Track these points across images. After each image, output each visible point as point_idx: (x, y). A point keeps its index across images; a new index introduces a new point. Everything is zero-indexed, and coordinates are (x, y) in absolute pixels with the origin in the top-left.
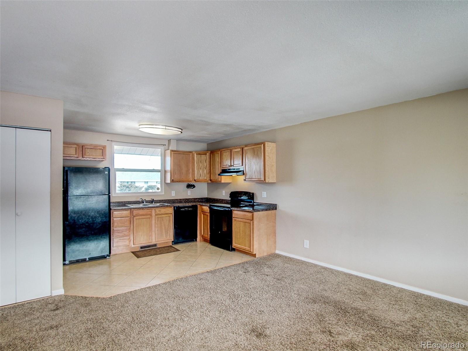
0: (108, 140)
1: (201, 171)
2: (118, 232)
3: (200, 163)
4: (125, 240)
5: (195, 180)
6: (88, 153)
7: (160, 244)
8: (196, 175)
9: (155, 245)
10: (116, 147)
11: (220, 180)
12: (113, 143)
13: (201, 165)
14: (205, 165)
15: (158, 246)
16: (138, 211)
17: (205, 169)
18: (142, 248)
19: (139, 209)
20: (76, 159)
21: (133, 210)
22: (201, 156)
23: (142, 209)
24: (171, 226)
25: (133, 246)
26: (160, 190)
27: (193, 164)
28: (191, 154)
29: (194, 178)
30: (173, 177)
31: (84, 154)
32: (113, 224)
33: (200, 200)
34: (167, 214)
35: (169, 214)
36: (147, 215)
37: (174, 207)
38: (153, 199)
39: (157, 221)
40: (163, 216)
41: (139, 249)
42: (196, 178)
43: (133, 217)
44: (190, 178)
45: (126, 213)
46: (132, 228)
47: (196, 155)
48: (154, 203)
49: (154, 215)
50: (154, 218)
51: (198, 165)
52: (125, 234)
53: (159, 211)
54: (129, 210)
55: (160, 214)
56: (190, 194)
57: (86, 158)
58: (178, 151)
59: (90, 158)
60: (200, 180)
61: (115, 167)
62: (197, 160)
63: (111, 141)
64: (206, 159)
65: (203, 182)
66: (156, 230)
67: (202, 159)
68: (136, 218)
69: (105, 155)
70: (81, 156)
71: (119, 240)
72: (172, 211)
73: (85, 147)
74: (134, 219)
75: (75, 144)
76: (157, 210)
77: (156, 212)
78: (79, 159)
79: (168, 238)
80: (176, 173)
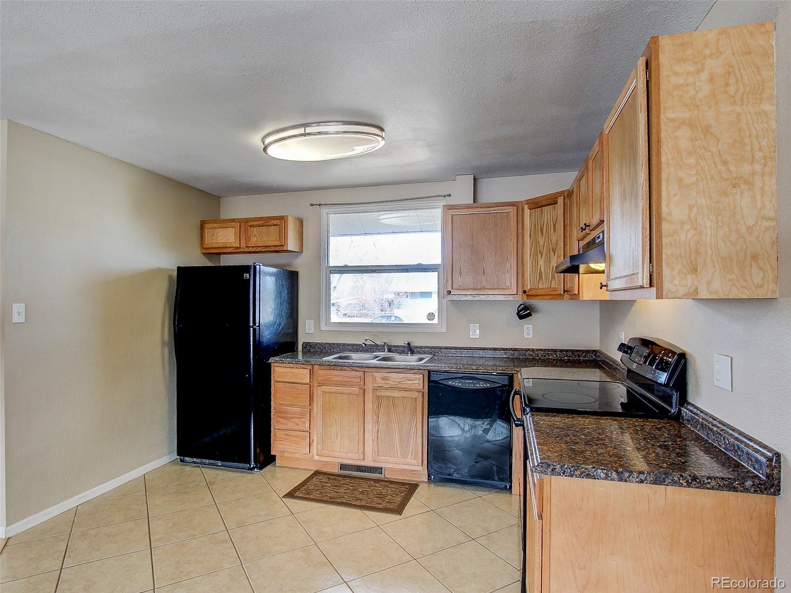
0: (312, 205)
1: (541, 262)
2: (284, 415)
3: (539, 233)
4: (297, 439)
5: (524, 292)
6: (255, 236)
7: (392, 470)
8: (528, 275)
9: (379, 470)
10: (334, 219)
11: (577, 293)
12: (324, 210)
13: (541, 242)
14: (554, 240)
15: (389, 476)
16: (328, 372)
17: (552, 253)
18: (343, 467)
19: (332, 367)
20: (237, 251)
21: (316, 367)
22: (542, 211)
23: (339, 368)
24: (420, 426)
25: (316, 458)
26: (436, 321)
27: (520, 241)
28: (512, 210)
29: (523, 287)
30: (450, 282)
31: (248, 239)
32: (274, 394)
33: (567, 356)
34: (406, 390)
35: (411, 390)
36: (352, 386)
37: (429, 372)
38: (409, 344)
39: (379, 406)
40: (395, 394)
41: (336, 470)
42: (529, 285)
43: (316, 385)
44: (509, 285)
45: (302, 374)
46: (315, 412)
47: (530, 209)
48: (412, 352)
49: (369, 386)
50: (369, 396)
51: (535, 243)
52: (298, 425)
53: (384, 378)
54: (310, 367)
55: (386, 389)
56: (531, 336)
57: (253, 247)
58: (468, 207)
59: (259, 247)
60: (540, 291)
61: (331, 265)
62: (531, 226)
63: (320, 205)
64: (555, 220)
65: (549, 297)
66: (375, 430)
67: (546, 221)
68: (325, 388)
69: (286, 237)
70: (243, 245)
71: (286, 437)
72: (421, 382)
73: (251, 224)
74: (318, 391)
75: (233, 220)
76: (378, 375)
77: (374, 379)
78: (242, 250)
79: (408, 460)
80: (461, 272)
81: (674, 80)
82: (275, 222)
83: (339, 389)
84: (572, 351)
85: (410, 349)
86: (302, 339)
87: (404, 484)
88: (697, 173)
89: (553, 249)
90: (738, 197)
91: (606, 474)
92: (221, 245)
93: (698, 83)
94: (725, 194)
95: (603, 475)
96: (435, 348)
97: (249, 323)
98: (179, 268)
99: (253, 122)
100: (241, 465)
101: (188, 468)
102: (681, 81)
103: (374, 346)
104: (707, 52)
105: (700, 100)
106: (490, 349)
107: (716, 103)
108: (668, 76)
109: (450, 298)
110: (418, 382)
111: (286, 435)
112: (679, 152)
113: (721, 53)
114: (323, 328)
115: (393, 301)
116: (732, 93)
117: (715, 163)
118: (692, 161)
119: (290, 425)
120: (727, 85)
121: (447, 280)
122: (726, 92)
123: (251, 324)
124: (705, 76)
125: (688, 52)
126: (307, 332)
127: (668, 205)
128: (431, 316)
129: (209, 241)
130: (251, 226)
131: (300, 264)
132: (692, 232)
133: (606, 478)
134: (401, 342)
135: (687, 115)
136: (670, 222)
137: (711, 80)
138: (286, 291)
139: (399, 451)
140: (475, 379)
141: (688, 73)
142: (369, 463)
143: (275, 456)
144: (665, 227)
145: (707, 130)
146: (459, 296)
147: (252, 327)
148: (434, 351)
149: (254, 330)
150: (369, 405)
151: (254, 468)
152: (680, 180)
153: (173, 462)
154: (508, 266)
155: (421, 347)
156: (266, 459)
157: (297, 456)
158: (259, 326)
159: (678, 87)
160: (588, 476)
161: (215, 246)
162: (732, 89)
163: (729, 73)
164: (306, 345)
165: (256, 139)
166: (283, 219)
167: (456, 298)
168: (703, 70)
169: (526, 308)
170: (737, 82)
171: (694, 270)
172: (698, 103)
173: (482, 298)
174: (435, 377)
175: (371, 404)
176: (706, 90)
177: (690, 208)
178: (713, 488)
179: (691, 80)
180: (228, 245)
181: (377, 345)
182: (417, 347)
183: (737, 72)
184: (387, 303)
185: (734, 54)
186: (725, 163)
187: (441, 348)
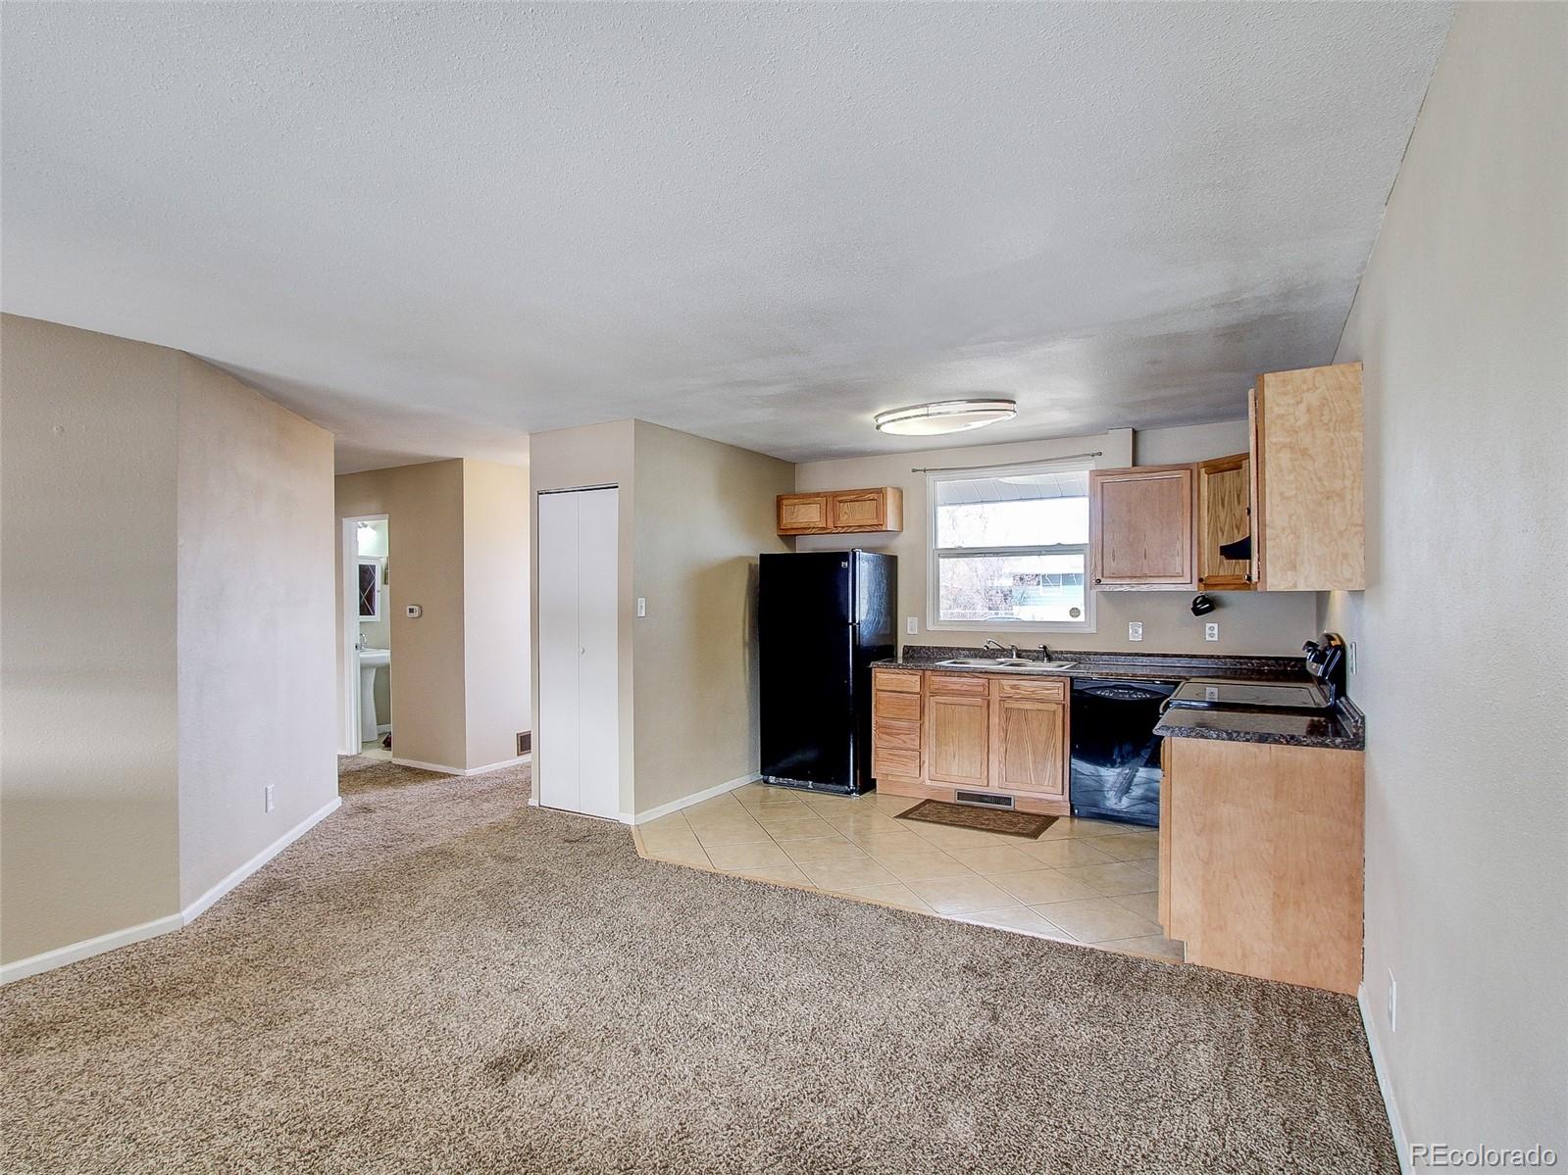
0: (914, 471)
2: (888, 731)
3: (1220, 507)
4: (904, 760)
5: (1202, 581)
6: (846, 513)
7: (1024, 799)
8: (1205, 558)
9: (1007, 800)
10: (940, 486)
12: (930, 476)
14: (1238, 516)
16: (944, 679)
17: (1235, 531)
18: (961, 795)
19: (948, 674)
20: (823, 531)
21: (928, 673)
22: (1223, 476)
23: (956, 674)
24: (1059, 745)
25: (928, 782)
26: (1081, 618)
27: (1195, 514)
28: (1185, 475)
29: (1199, 574)
30: (1100, 569)
31: (836, 517)
32: (876, 705)
33: (1268, 665)
34: (1041, 701)
35: (1049, 702)
36: (973, 696)
37: (1072, 679)
38: (1045, 647)
39: (1008, 719)
40: (1028, 706)
41: (953, 799)
42: (1207, 571)
43: (928, 694)
44: (1180, 571)
45: (910, 681)
46: (927, 728)
47: (1208, 474)
48: (1050, 659)
49: (995, 696)
50: (995, 707)
51: (1214, 517)
52: (905, 742)
53: (1013, 687)
54: (920, 673)
55: (1017, 700)
56: (1216, 638)
57: (843, 527)
58: (1124, 472)
59: (851, 527)
60: (1218, 579)
61: (940, 547)
62: (1209, 495)
63: (924, 471)
64: (1239, 487)
65: (1232, 587)
66: (1003, 750)
67: (1228, 490)
68: (939, 699)
69: (885, 514)
70: (830, 524)
71: (890, 757)
72: (1061, 691)
73: (840, 499)
74: (931, 703)
75: (818, 495)
76: (1007, 683)
77: (1001, 688)
78: (829, 531)
79: (1043, 788)
80: (1114, 556)
81: (1277, 410)
82: (871, 496)
83: (956, 699)
84: (1276, 659)
85: (1047, 655)
86: (902, 642)
87: (1039, 816)
88: (1297, 488)
89: (1236, 526)
90: (1331, 507)
91: (1218, 735)
92: (802, 525)
93: (1297, 413)
94: (1320, 504)
95: (1215, 736)
96: (1080, 653)
97: (848, 620)
98: (761, 555)
99: (867, 407)
100: (838, 787)
101: (772, 790)
102: (1282, 411)
103: (998, 650)
104: (1305, 387)
105: (1299, 427)
106: (1158, 655)
107: (1313, 430)
108: (1271, 408)
109: (1099, 588)
110: (1059, 692)
111: (890, 754)
112: (1281, 470)
113: (1317, 389)
114: (930, 627)
115: (1011, 591)
116: (1326, 421)
117: (1311, 479)
118: (1292, 477)
119: (896, 742)
120: (1322, 415)
121: (1095, 566)
122: (1321, 421)
123: (850, 621)
124: (1303, 407)
125: (1289, 387)
126: (910, 632)
127: (1271, 514)
128: (1074, 612)
129: (788, 521)
130: (840, 502)
131: (900, 547)
132: (1292, 536)
133: (1217, 739)
134: (1035, 645)
135: (1289, 440)
136: (1272, 528)
137: (1309, 410)
138: (885, 581)
139: (1032, 777)
140: (1132, 688)
141: (1289, 405)
142: (994, 789)
143: (875, 780)
144: (1269, 531)
145: (1304, 452)
146: (1111, 585)
147: (851, 624)
148: (1079, 657)
149: (854, 628)
150: (995, 720)
151: (852, 791)
152: (1281, 494)
153: (756, 782)
154: (1178, 546)
155: (1062, 652)
156: (867, 785)
157: (904, 780)
158: (859, 624)
159: (1281, 416)
160: (1202, 737)
161: (795, 526)
162: (1326, 419)
163: (1324, 405)
164: (908, 650)
165: (869, 418)
166: (880, 491)
167: (1107, 589)
168: (1301, 402)
169: (1205, 600)
170: (1331, 411)
171: (1294, 568)
172: (1297, 430)
173: (1144, 588)
174: (1078, 686)
175: (997, 720)
176: (1304, 419)
177: (1290, 516)
178: (1308, 745)
179: (1291, 410)
180: (812, 525)
181: (1004, 650)
182: (1056, 652)
183: (1331, 404)
184: (1000, 594)
185: (1328, 389)
186: (1320, 479)
187: (1089, 653)
